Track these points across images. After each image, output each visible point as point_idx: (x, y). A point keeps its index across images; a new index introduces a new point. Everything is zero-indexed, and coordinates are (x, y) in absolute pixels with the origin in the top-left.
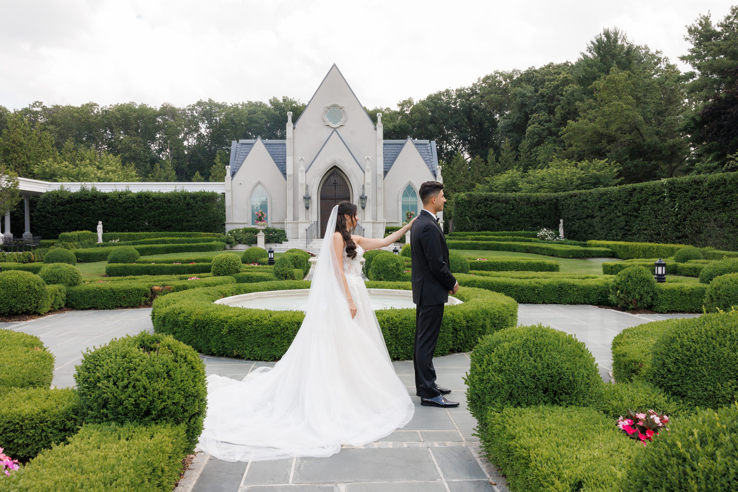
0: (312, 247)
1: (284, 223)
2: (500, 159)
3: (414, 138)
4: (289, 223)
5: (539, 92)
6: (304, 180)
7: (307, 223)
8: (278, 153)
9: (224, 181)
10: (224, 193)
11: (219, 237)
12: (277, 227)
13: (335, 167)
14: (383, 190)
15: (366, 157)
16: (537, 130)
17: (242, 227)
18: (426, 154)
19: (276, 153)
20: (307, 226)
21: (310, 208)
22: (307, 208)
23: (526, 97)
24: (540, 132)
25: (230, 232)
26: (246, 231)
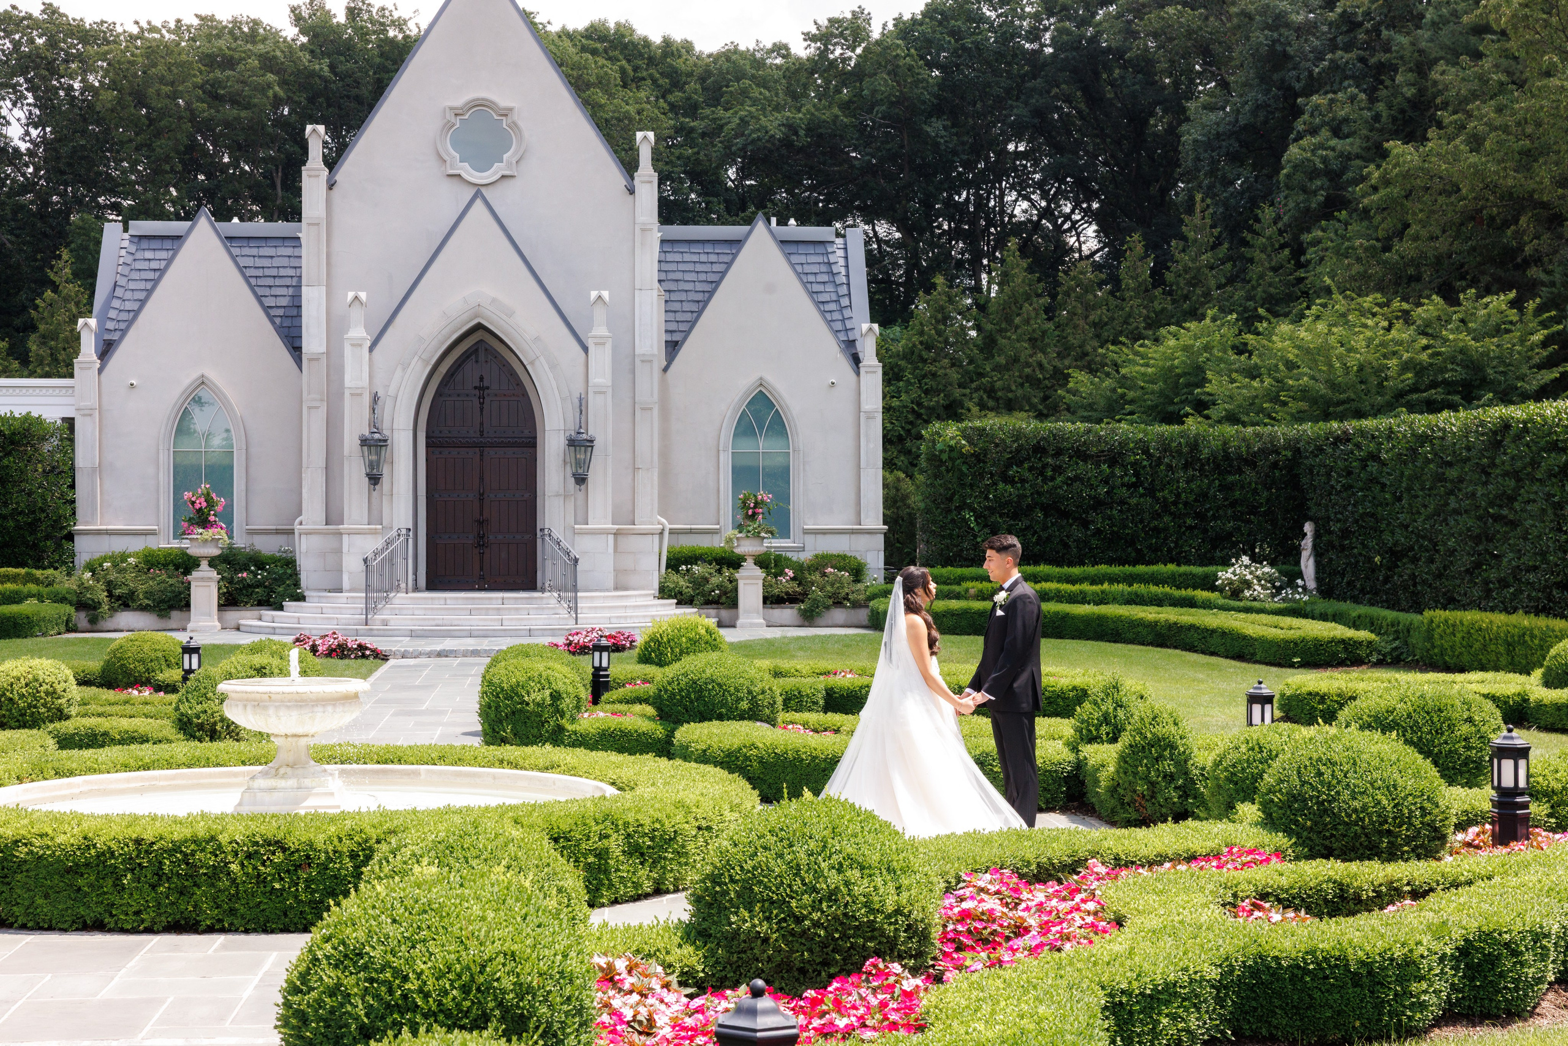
0: (385, 623)
1: (291, 532)
2: (1169, 276)
4: (308, 533)
5: (1339, 10)
6: (366, 375)
7: (374, 533)
8: (274, 272)
9: (71, 376)
10: (70, 422)
11: (50, 584)
12: (267, 546)
13: (479, 327)
14: (656, 412)
15: (594, 294)
16: (1324, 160)
17: (136, 545)
18: (825, 278)
19: (267, 272)
20: (371, 545)
21: (385, 480)
22: (374, 479)
23: (1288, 25)
24: (1335, 165)
25: (91, 568)
26: (151, 562)
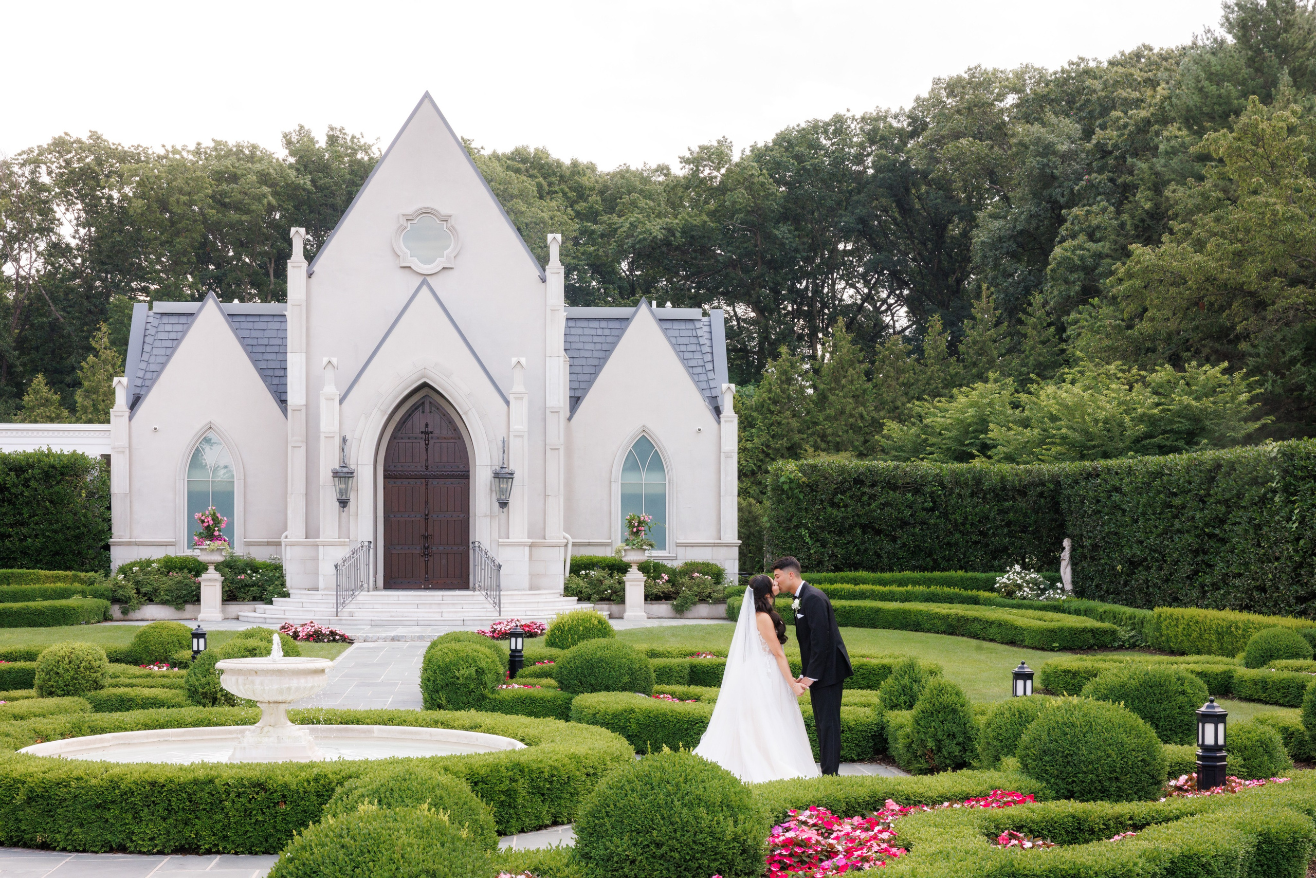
0: (351, 614)
1: (279, 544)
2: (962, 348)
3: (661, 305)
4: (293, 544)
5: (1094, 141)
6: (337, 422)
7: (343, 544)
8: (265, 342)
9: (108, 422)
10: (107, 458)
11: (92, 583)
12: (261, 555)
13: (425, 385)
14: (562, 452)
15: (514, 360)
16: (1082, 258)
17: (158, 554)
18: (693, 348)
19: (261, 342)
20: (340, 553)
21: (352, 503)
22: (344, 503)
23: (1055, 153)
24: (1089, 262)
25: (123, 570)
26: (170, 566)
